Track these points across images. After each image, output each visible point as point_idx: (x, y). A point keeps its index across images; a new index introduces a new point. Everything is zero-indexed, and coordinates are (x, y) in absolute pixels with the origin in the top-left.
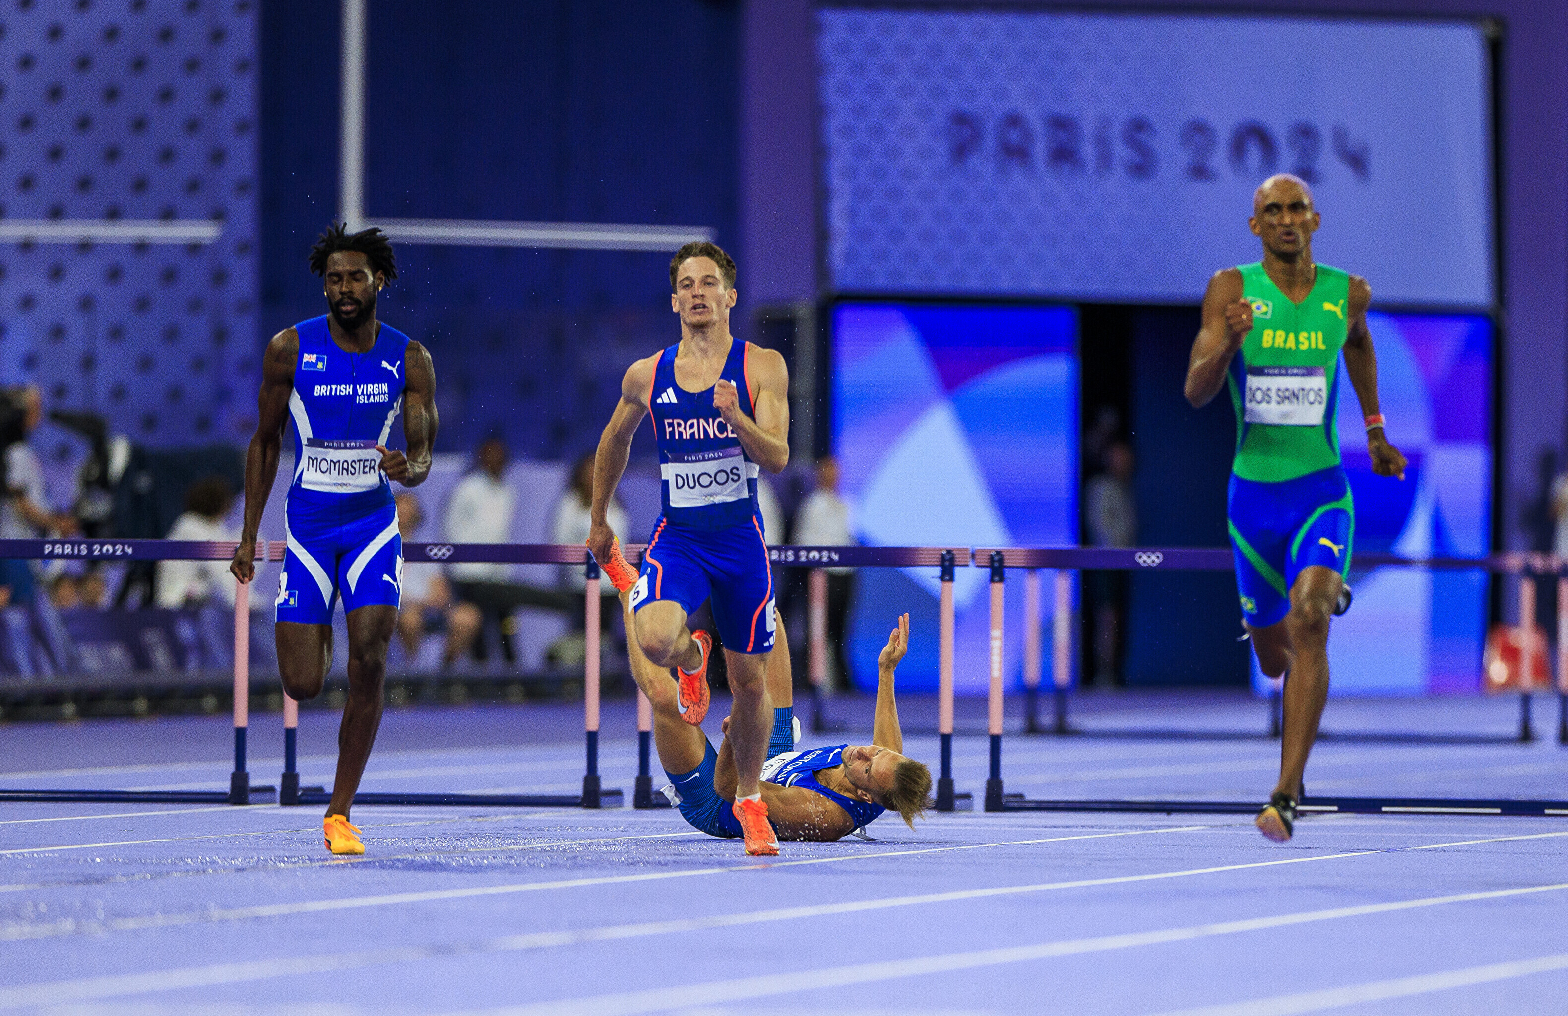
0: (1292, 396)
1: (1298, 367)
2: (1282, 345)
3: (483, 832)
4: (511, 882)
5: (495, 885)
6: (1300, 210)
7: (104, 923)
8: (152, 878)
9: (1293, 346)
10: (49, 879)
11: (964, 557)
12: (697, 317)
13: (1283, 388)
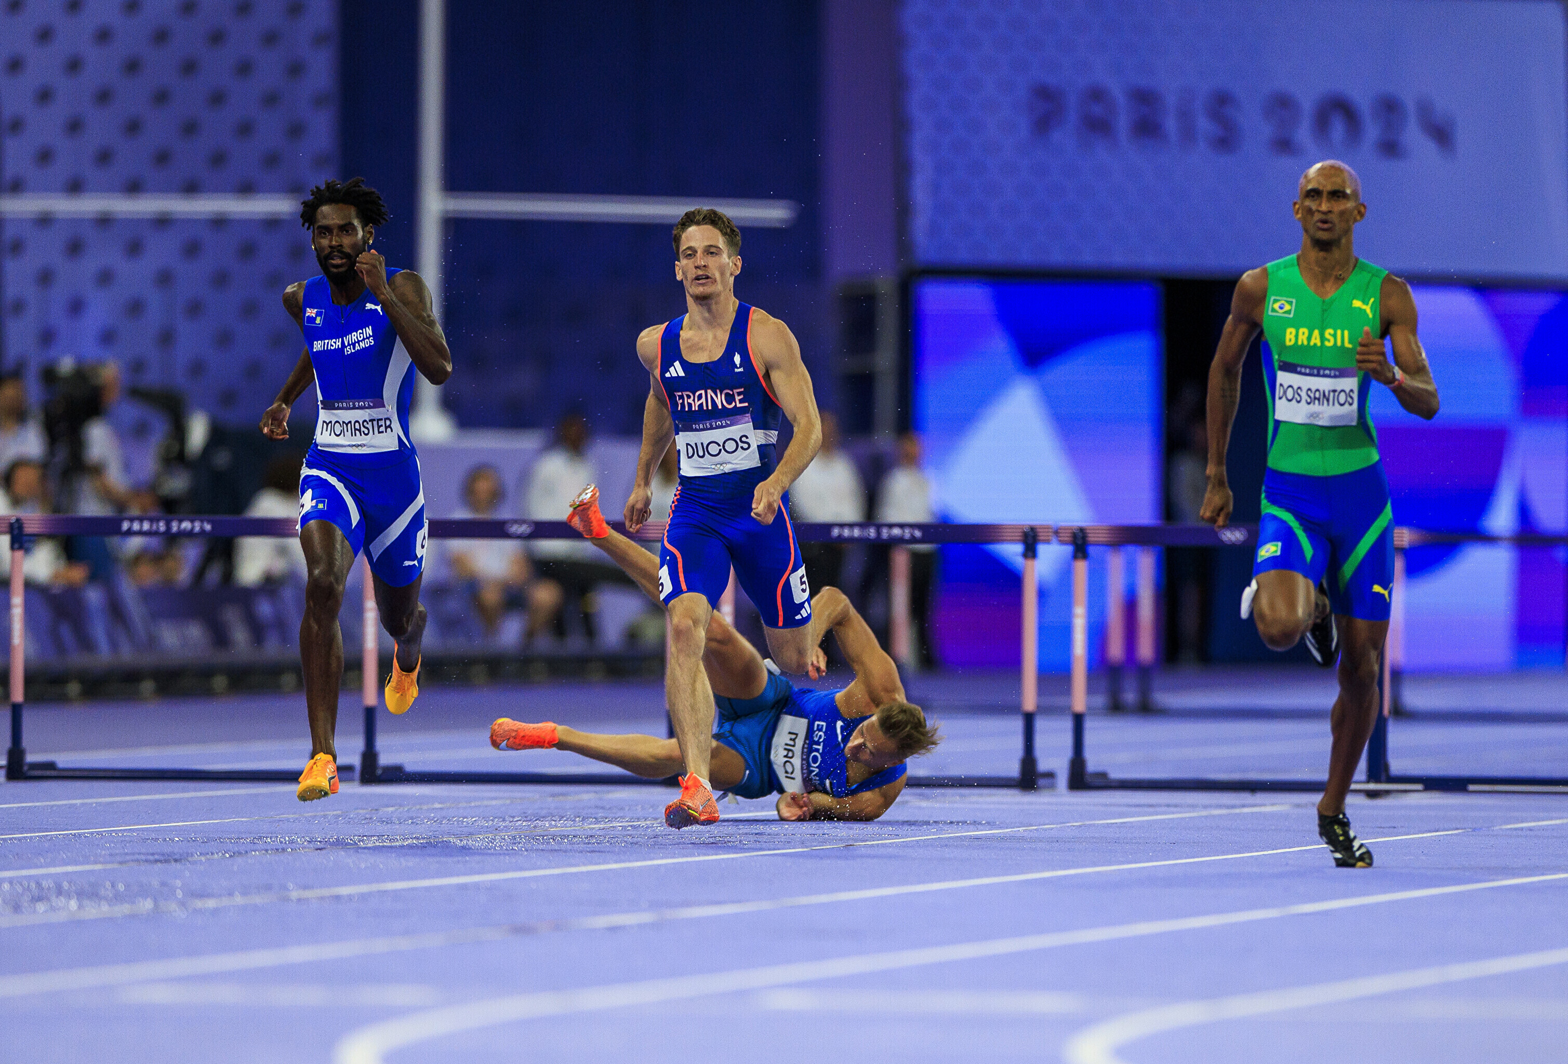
0: (1321, 397)
2: (1306, 343)
3: (564, 812)
6: (1341, 199)
7: (183, 904)
9: (1319, 344)
10: (128, 858)
11: (1047, 534)
12: (701, 289)
13: (1313, 390)
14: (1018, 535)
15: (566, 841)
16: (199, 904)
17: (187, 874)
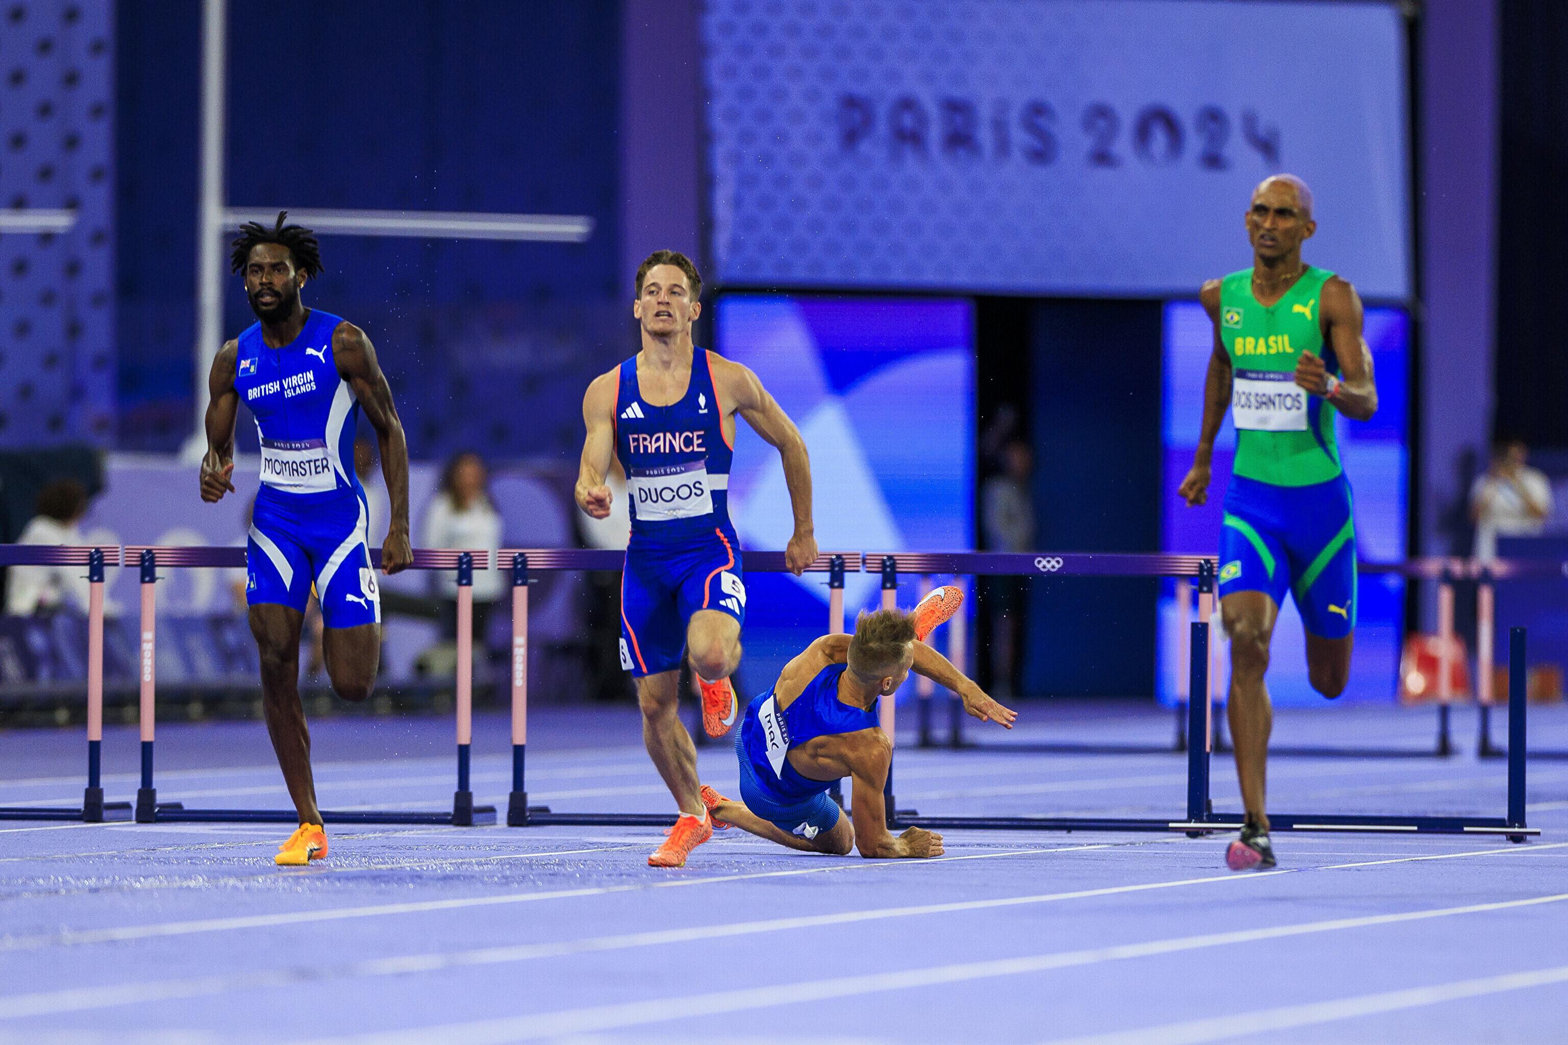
0: (1269, 402)
2: (1252, 352)
3: (350, 851)
6: (1288, 216)
9: (1264, 352)
12: (660, 325)
13: (1261, 394)
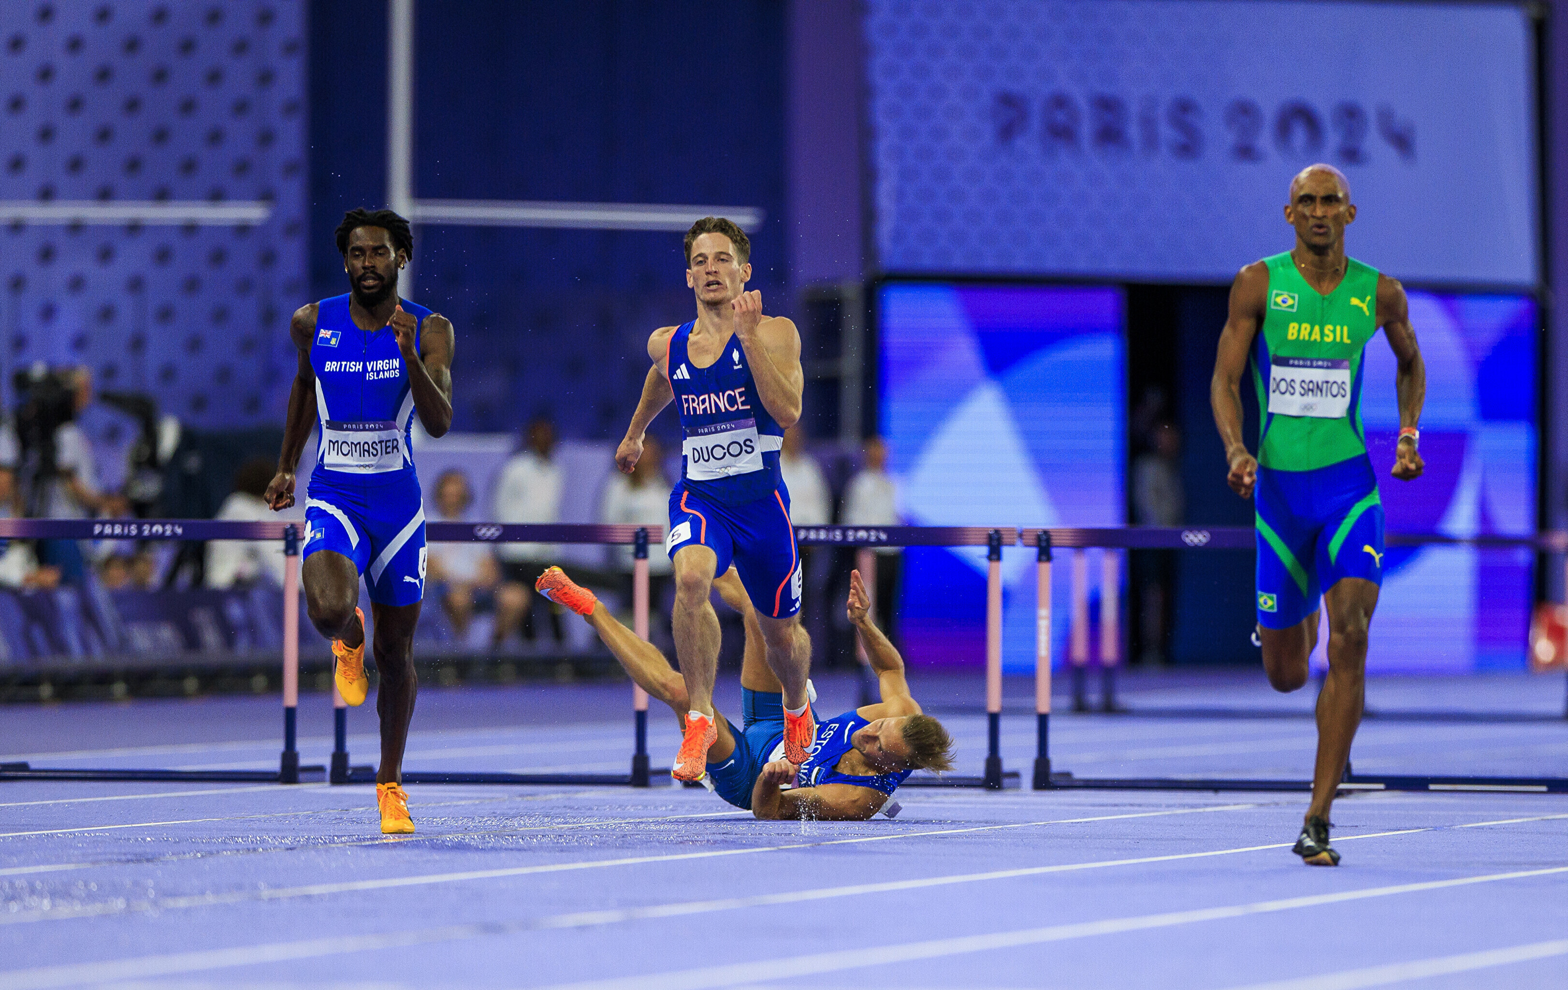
0: (1315, 388)
1: (1323, 360)
2: (1307, 338)
3: (532, 811)
4: (561, 862)
5: (546, 864)
6: (1333, 203)
7: (155, 903)
8: (202, 856)
9: (1319, 339)
10: (100, 857)
11: (1013, 537)
12: (712, 295)
13: (1307, 381)
14: (983, 539)
15: (535, 840)
16: (171, 903)
17: (159, 873)
